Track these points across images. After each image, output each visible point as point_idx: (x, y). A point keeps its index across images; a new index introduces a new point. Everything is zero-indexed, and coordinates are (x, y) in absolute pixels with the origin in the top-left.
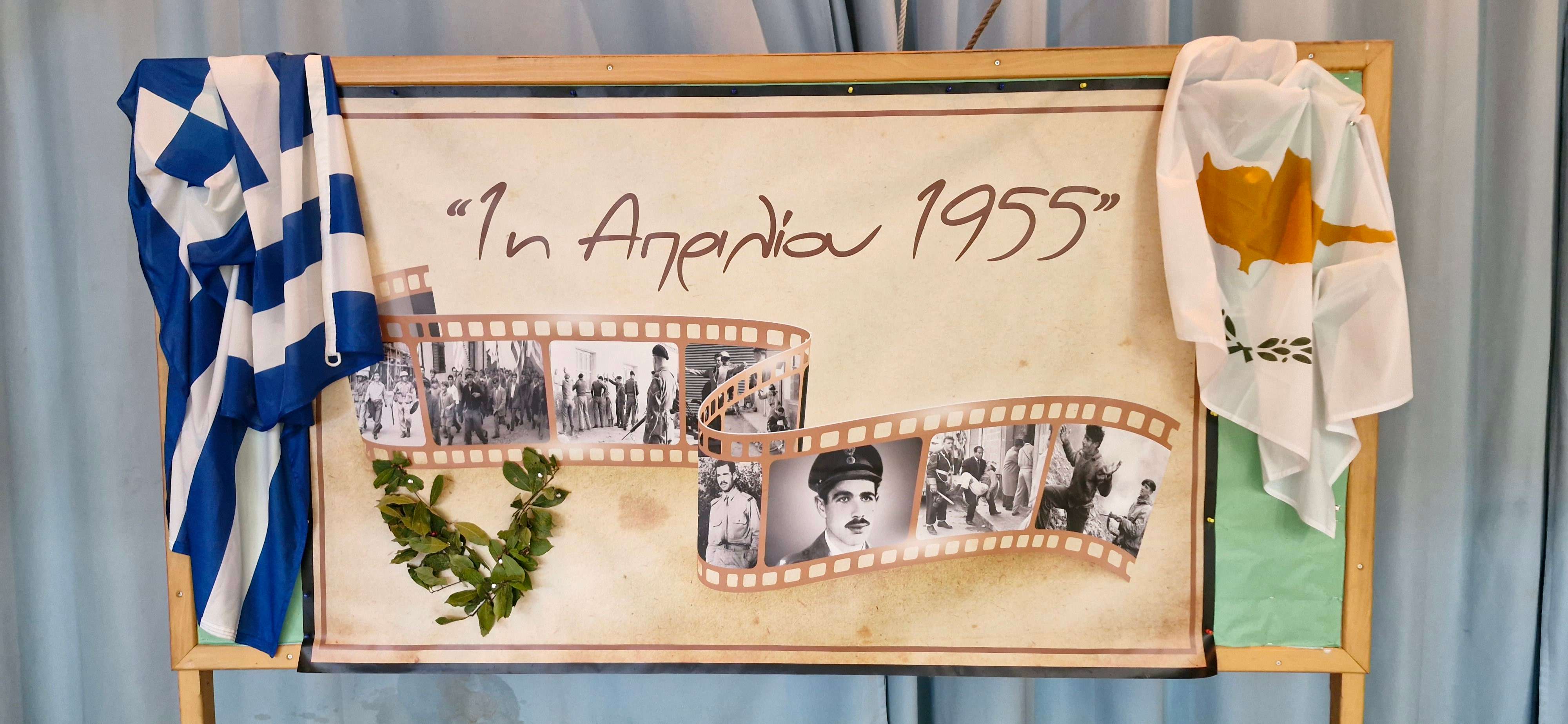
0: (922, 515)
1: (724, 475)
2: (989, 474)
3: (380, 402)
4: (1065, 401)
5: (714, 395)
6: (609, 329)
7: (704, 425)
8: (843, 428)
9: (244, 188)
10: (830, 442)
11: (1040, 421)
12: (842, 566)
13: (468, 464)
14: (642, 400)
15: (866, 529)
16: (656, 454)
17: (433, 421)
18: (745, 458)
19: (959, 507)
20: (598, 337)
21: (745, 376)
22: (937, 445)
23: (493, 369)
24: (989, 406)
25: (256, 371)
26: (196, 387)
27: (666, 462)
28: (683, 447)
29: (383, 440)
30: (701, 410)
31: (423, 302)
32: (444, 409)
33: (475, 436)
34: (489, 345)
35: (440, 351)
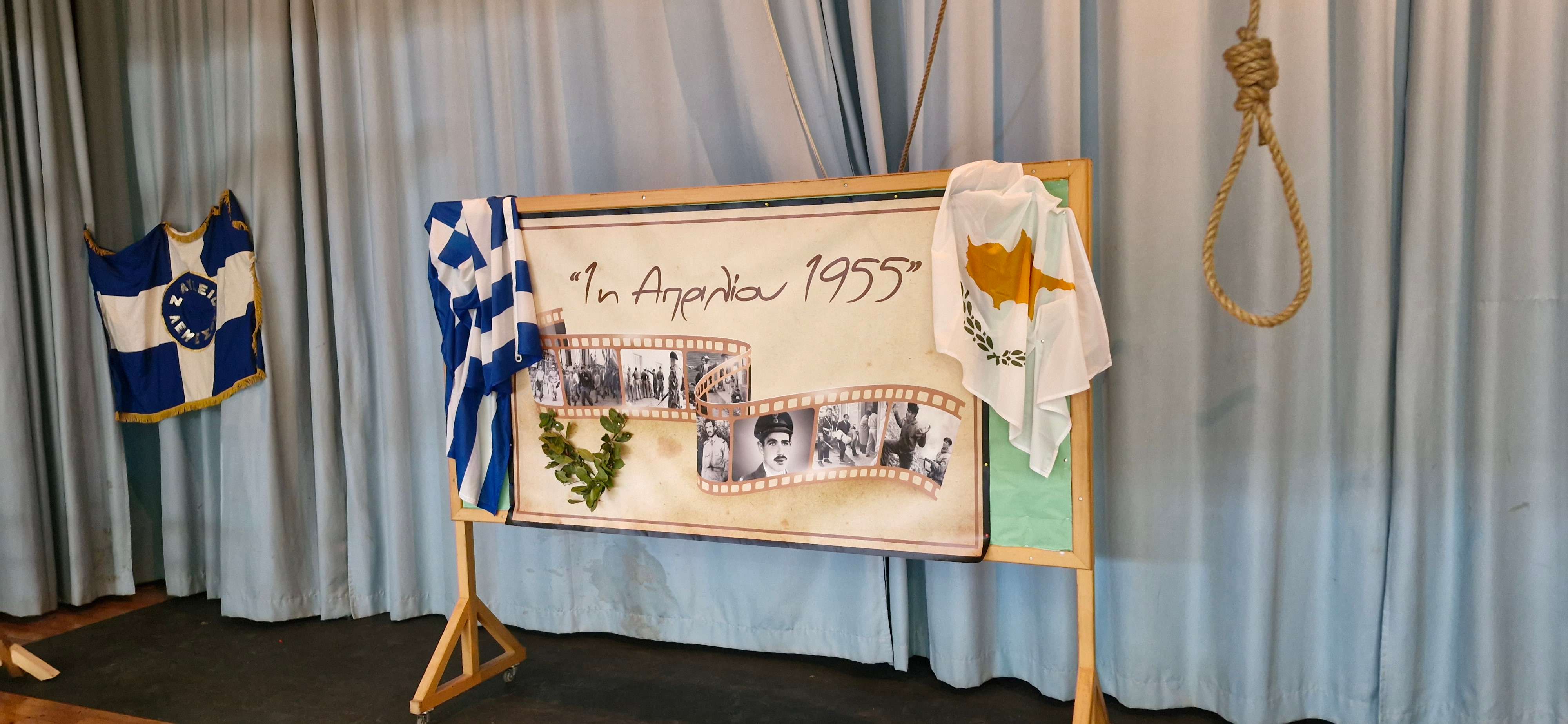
0: (816, 455)
1: (710, 428)
2: (852, 431)
3: (542, 382)
4: (895, 388)
5: (702, 381)
6: (648, 343)
7: (698, 398)
8: (771, 402)
9: (475, 270)
10: (764, 410)
11: (880, 400)
12: (773, 483)
14: (666, 383)
15: (785, 462)
16: (675, 414)
17: (567, 393)
18: (720, 418)
19: (836, 451)
20: (645, 348)
21: (718, 370)
22: (823, 413)
23: (593, 364)
24: (851, 390)
25: (483, 364)
26: (457, 372)
27: (680, 419)
28: (688, 410)
30: (696, 388)
31: (560, 327)
32: (572, 386)
33: (587, 401)
34: (592, 351)
35: (569, 354)
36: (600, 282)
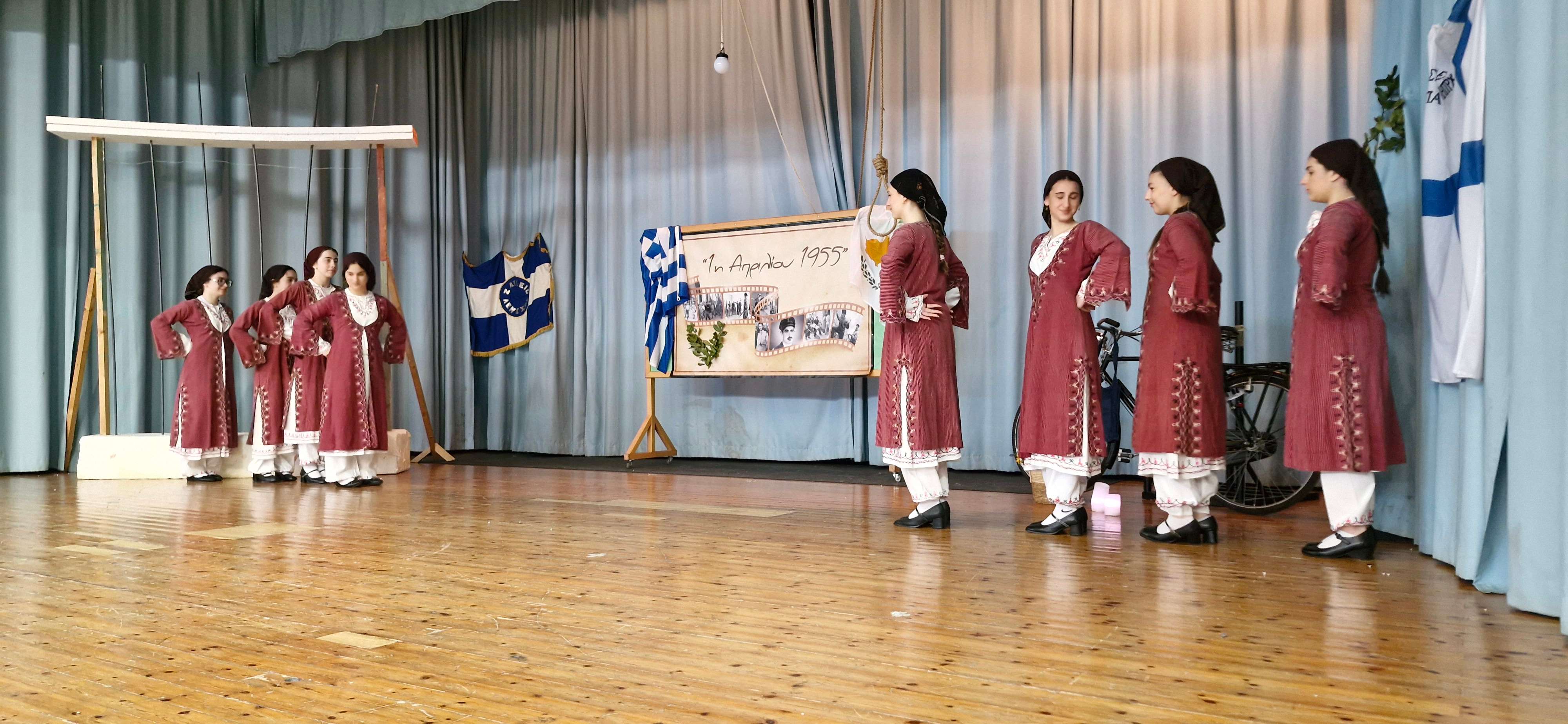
0: (804, 336)
1: (761, 327)
2: (819, 324)
3: (689, 310)
4: (837, 303)
5: (757, 305)
6: (735, 289)
7: (756, 313)
8: (787, 313)
9: (662, 259)
10: (784, 317)
13: (706, 325)
14: (742, 307)
15: (792, 340)
16: (746, 322)
17: (699, 315)
19: (813, 333)
20: (733, 291)
21: (764, 300)
22: (808, 317)
23: (711, 301)
24: (819, 305)
25: (663, 302)
26: (651, 306)
27: (748, 324)
28: (751, 319)
29: (689, 320)
30: (755, 309)
31: (697, 285)
32: (702, 312)
33: (708, 318)
34: (711, 295)
35: (701, 296)
36: (716, 263)
